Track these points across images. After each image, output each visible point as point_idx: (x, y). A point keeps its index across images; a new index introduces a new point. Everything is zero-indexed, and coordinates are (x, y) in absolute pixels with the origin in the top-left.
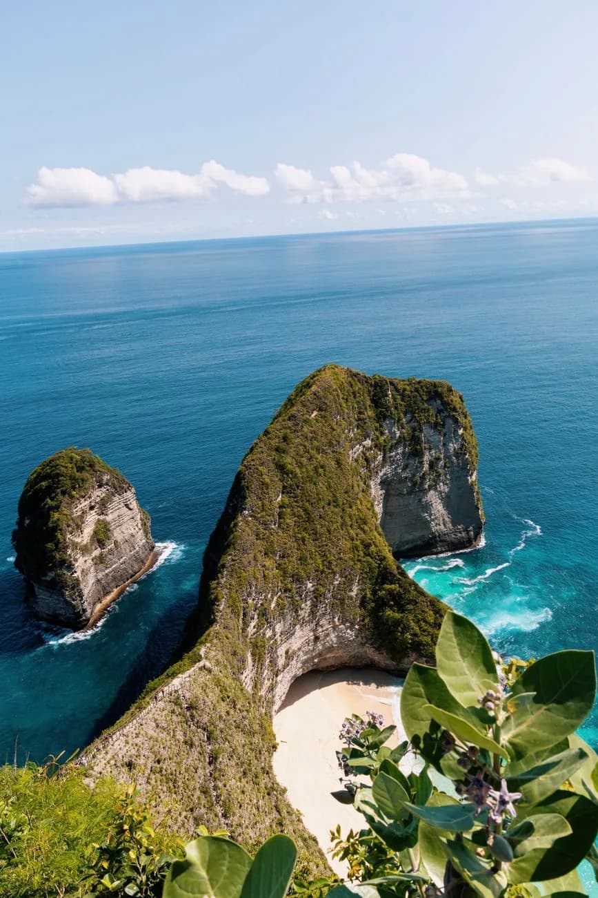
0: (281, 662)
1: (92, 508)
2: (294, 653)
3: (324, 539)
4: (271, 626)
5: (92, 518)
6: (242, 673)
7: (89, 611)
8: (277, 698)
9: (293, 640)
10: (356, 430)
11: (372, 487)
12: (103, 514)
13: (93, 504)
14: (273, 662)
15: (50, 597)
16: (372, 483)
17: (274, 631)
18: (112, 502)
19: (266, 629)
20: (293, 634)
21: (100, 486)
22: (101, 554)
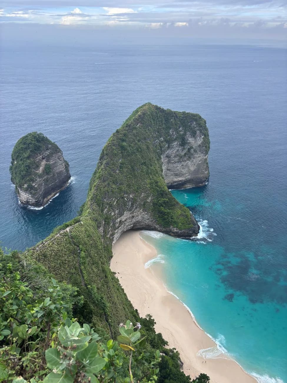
0: (117, 225)
1: (43, 158)
2: (123, 222)
3: (138, 178)
4: (114, 211)
5: (44, 163)
6: (100, 228)
7: (42, 201)
8: (115, 239)
9: (123, 217)
10: (157, 133)
11: (162, 158)
12: (48, 161)
13: (44, 157)
14: (114, 225)
15: (25, 194)
16: (162, 157)
17: (115, 213)
18: (52, 156)
19: (111, 212)
20: (123, 215)
21: (47, 149)
22: (47, 178)
